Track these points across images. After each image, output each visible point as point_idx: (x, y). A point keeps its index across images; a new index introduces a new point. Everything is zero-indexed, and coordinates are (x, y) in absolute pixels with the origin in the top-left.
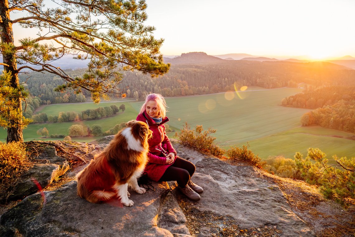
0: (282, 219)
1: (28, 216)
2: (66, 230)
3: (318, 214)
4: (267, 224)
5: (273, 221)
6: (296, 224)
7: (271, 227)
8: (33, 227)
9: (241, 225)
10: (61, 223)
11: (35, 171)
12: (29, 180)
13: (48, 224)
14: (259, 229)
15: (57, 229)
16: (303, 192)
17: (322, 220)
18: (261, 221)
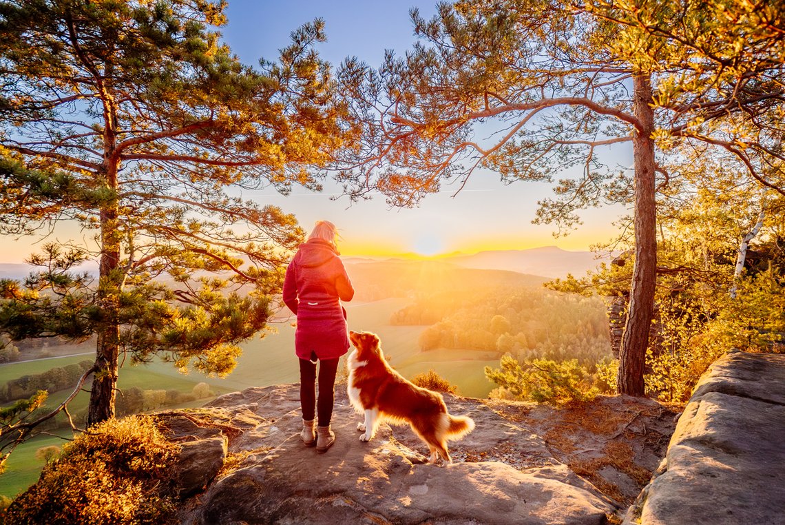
0: (510, 433)
1: (246, 502)
2: (320, 496)
3: (534, 421)
4: (500, 441)
5: (503, 437)
6: (523, 434)
7: (504, 443)
8: (269, 510)
9: (478, 449)
10: (310, 491)
11: (193, 452)
12: (194, 465)
13: (289, 498)
14: (496, 448)
15: (306, 499)
16: (509, 406)
17: (540, 426)
18: (493, 440)
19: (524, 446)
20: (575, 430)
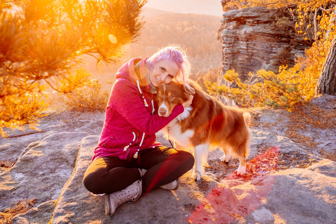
0: (261, 138)
3: (268, 124)
4: (258, 147)
5: (258, 143)
6: (271, 137)
7: (262, 148)
14: (260, 153)
19: (281, 148)
20: (305, 127)
